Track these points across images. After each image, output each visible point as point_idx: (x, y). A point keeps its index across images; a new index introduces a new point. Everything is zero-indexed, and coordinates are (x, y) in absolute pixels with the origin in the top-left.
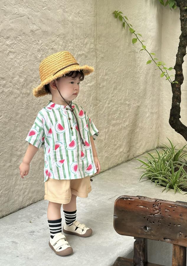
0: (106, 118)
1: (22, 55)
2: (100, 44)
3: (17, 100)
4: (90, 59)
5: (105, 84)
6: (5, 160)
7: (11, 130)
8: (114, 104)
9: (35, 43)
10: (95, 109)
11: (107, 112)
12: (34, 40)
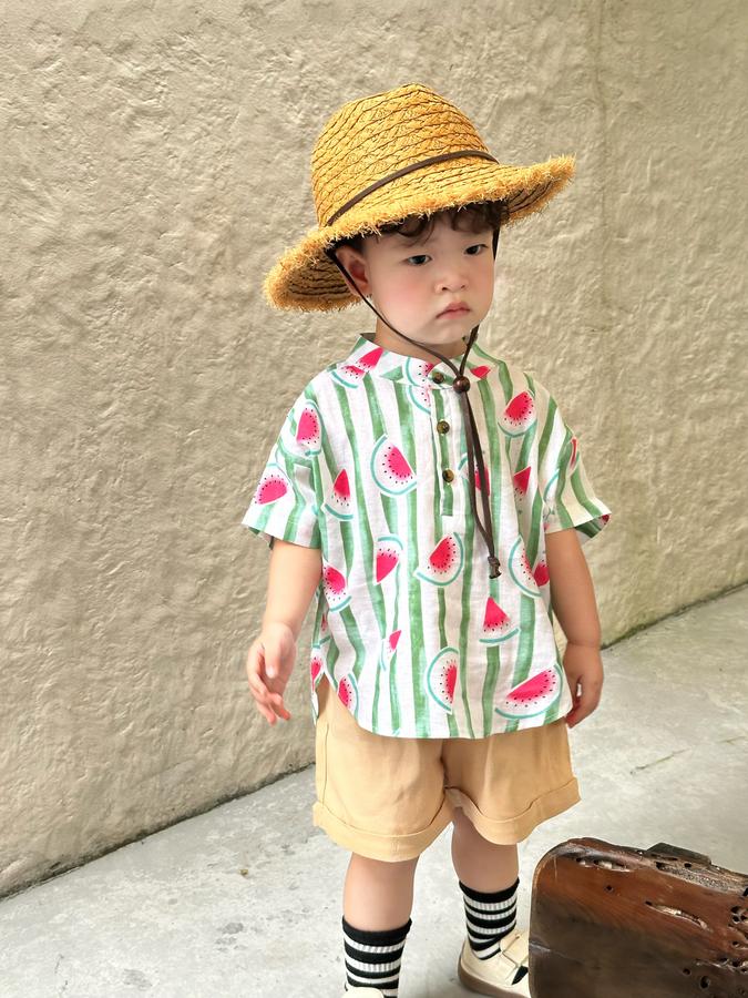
0: (661, 382)
1: (204, 125)
2: (620, 43)
3: (186, 329)
4: (566, 116)
5: (649, 227)
6: (137, 596)
7: (163, 464)
8: (703, 317)
9: (269, 65)
10: (597, 346)
11: (662, 359)
12: (263, 48)
